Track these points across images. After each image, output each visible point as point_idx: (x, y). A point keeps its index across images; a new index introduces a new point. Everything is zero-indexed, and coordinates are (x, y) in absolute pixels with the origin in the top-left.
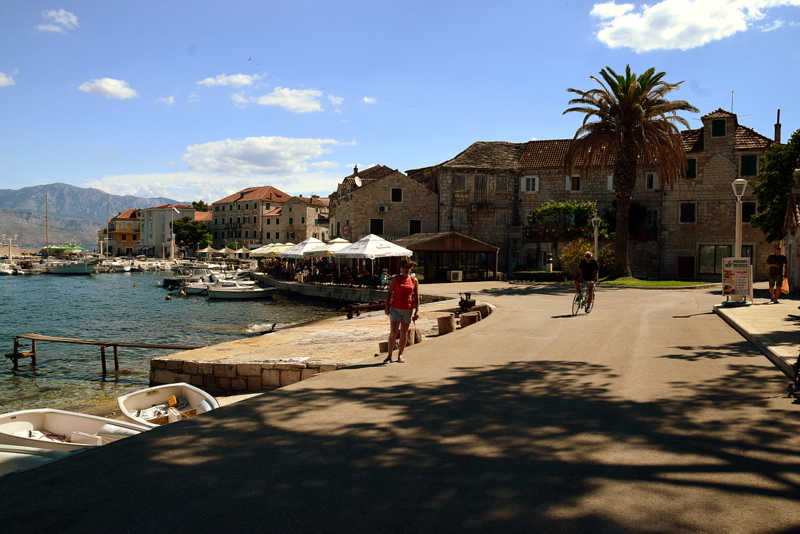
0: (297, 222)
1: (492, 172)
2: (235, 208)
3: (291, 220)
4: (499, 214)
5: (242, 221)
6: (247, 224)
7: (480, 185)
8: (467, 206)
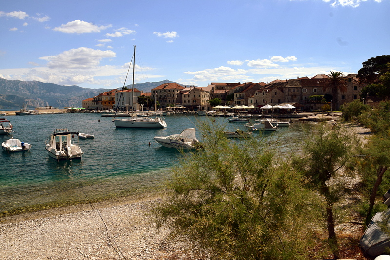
0: (197, 97)
1: (296, 88)
2: (163, 91)
3: (194, 96)
4: (298, 97)
5: (167, 96)
6: (169, 97)
7: (294, 91)
8: (292, 96)
